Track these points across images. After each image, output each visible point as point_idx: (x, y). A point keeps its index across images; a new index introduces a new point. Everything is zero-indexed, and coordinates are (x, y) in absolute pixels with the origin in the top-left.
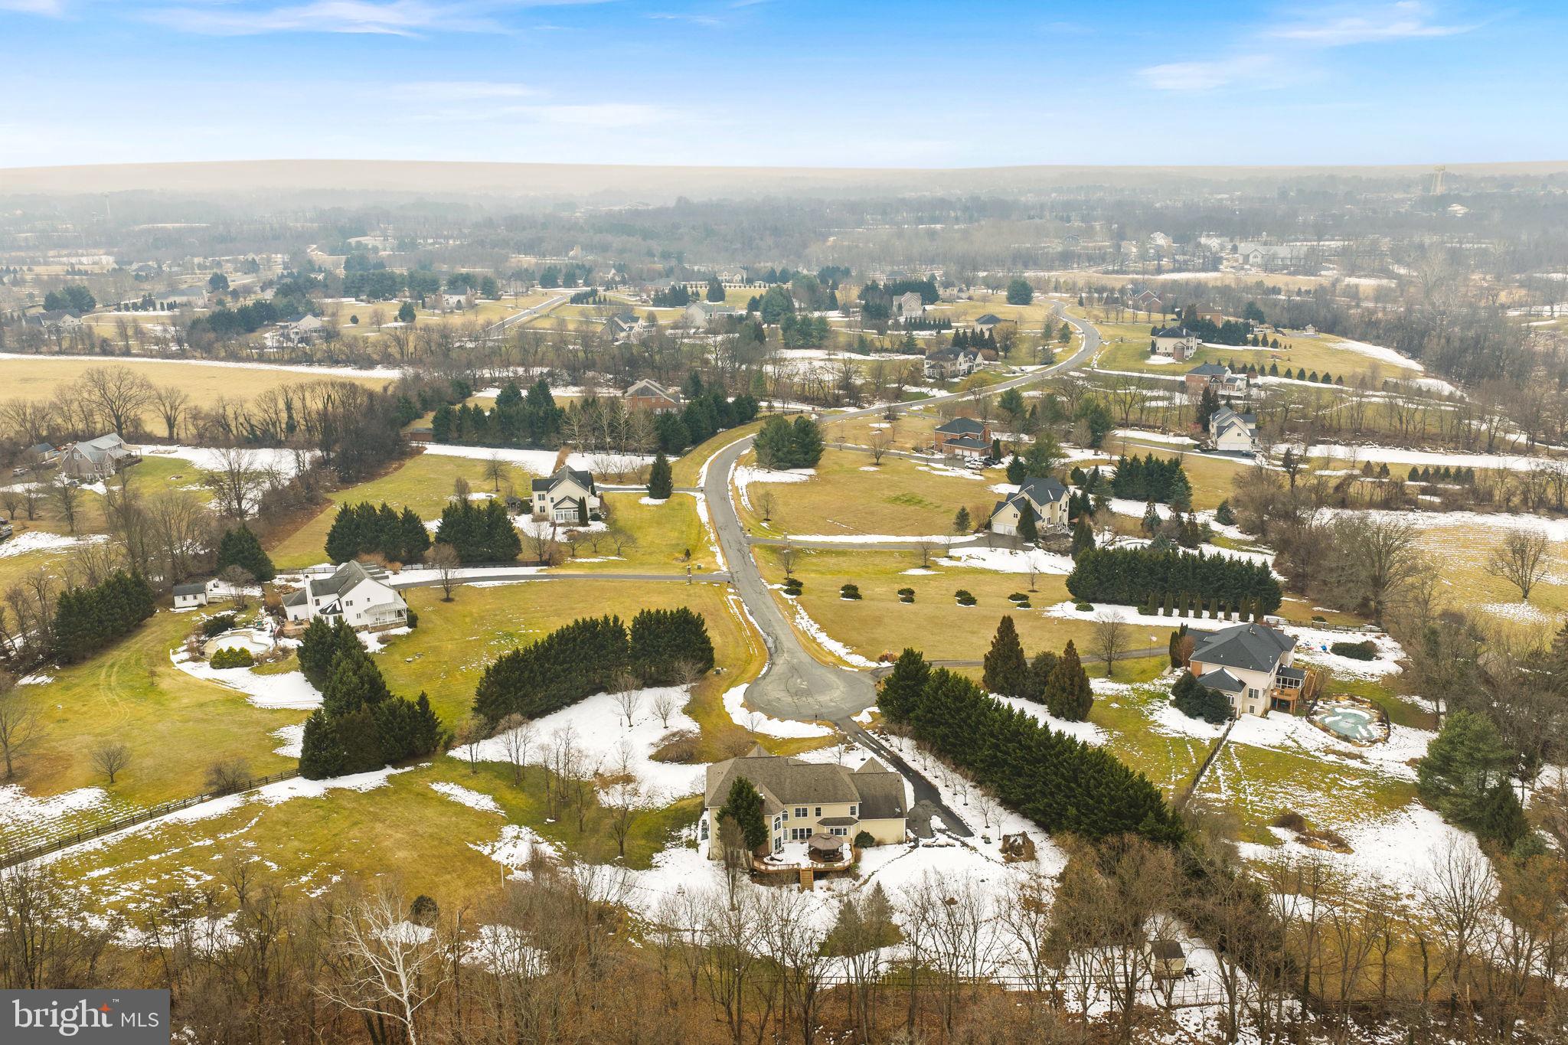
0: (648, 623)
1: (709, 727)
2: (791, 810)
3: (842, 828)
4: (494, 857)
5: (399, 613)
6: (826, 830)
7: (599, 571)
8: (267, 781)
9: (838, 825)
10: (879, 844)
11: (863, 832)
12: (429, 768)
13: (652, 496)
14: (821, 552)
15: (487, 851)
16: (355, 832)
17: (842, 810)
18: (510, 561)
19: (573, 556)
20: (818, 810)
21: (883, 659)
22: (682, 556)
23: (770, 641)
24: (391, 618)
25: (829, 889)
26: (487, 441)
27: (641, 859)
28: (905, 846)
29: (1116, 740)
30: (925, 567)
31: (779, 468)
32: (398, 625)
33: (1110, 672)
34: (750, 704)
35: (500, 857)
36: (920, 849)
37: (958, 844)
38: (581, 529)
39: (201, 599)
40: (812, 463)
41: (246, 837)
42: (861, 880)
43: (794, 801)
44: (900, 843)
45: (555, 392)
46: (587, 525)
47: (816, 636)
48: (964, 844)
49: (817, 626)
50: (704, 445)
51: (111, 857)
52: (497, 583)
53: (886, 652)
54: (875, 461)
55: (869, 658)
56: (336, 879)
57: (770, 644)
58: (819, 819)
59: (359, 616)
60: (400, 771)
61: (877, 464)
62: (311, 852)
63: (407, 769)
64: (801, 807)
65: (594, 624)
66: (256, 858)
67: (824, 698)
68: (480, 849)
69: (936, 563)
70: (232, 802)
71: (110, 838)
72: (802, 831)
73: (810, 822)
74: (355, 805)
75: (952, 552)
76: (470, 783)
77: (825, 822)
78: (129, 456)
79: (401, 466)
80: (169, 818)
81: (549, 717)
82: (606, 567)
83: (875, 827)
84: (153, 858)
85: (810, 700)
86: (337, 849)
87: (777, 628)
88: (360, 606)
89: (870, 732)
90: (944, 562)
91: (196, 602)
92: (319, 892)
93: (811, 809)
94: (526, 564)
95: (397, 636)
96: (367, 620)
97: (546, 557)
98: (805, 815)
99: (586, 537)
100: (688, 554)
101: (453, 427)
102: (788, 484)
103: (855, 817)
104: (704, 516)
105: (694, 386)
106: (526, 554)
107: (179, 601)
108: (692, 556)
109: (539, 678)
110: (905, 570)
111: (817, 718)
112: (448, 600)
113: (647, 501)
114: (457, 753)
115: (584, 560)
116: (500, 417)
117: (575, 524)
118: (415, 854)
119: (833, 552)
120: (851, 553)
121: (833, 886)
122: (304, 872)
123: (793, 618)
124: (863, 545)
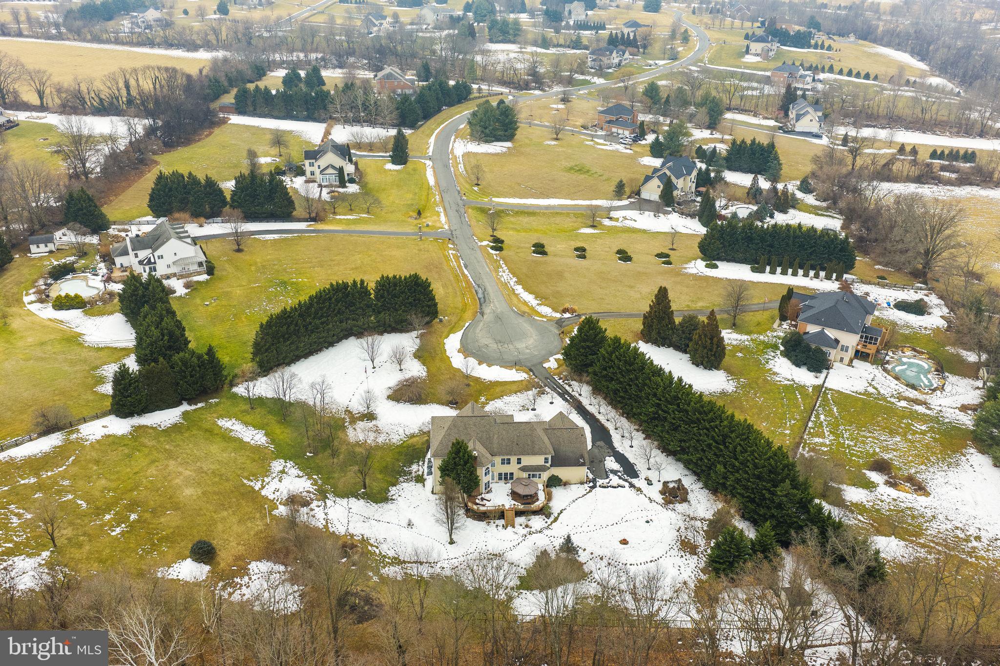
0: (388, 285)
1: (433, 370)
2: (498, 460)
3: (538, 473)
4: (263, 493)
5: (200, 264)
6: (525, 475)
7: (353, 227)
8: (85, 420)
9: (534, 471)
10: (566, 484)
11: (553, 476)
12: (217, 404)
13: (394, 163)
14: (517, 212)
15: (257, 487)
16: (152, 471)
17: (539, 460)
18: (287, 217)
19: (334, 213)
20: (519, 460)
21: (565, 311)
22: (415, 214)
23: (480, 291)
24: (195, 267)
25: (527, 526)
26: (276, 113)
27: (380, 493)
28: (586, 486)
29: (743, 386)
30: (593, 226)
31: (487, 142)
32: (199, 274)
33: (734, 325)
34: (466, 350)
35: (267, 492)
36: (598, 489)
37: (627, 484)
38: (341, 190)
40: (510, 138)
41: (62, 476)
42: (552, 518)
43: (500, 454)
44: (582, 483)
45: (324, 73)
46: (344, 186)
47: (515, 288)
48: (632, 486)
49: (515, 279)
50: (432, 120)
52: (276, 236)
53: (567, 305)
54: (555, 136)
55: (555, 310)
56: (133, 517)
57: (480, 295)
58: (520, 466)
59: (169, 266)
60: (193, 407)
61: (557, 139)
62: (114, 490)
63: (200, 405)
64: (506, 457)
65: (345, 285)
66: (70, 497)
67: (521, 345)
68: (252, 484)
69: (601, 223)
70: (55, 440)
72: (506, 474)
73: (512, 468)
74: (154, 443)
75: (614, 214)
76: (248, 418)
77: (524, 469)
78: (9, 121)
79: (210, 134)
81: (312, 359)
82: (359, 223)
83: (562, 473)
85: (511, 347)
86: (136, 487)
87: (485, 280)
88: (169, 259)
89: (556, 378)
90: (607, 222)
91: (46, 250)
92: (118, 530)
93: (514, 459)
94: (299, 220)
95: (198, 282)
96: (174, 270)
97: (313, 215)
98: (509, 463)
99: (343, 197)
100: (419, 213)
101: (249, 103)
102: (493, 155)
103: (548, 465)
104: (432, 181)
105: (425, 72)
106: (299, 211)
107: (32, 248)
108: (422, 215)
109: (302, 330)
110: (578, 229)
111: (515, 364)
112: (239, 250)
113: (390, 166)
114: (240, 390)
115: (342, 217)
116: (283, 96)
117: (336, 186)
118: (199, 491)
119: (525, 213)
120: (539, 213)
121: (530, 523)
122: (108, 510)
123: (497, 272)
124: (548, 207)
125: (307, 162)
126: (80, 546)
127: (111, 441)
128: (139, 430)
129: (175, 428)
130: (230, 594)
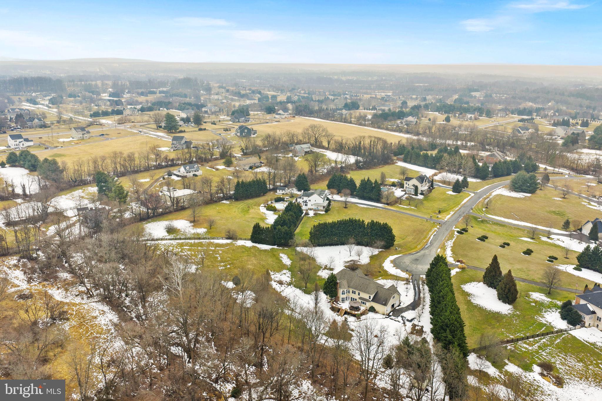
0: (373, 224)
1: (372, 263)
2: (351, 290)
3: (365, 302)
4: (272, 276)
5: (324, 207)
6: (360, 301)
7: (404, 211)
8: (241, 239)
9: (364, 301)
10: (376, 312)
11: (372, 306)
12: (285, 250)
13: (453, 191)
14: (495, 223)
15: (272, 274)
16: (246, 258)
17: (366, 296)
18: (378, 201)
19: (400, 204)
20: (359, 293)
21: (458, 261)
22: (437, 212)
23: (429, 244)
24: (322, 208)
25: (346, 318)
26: (419, 163)
27: (309, 291)
28: (384, 317)
29: (514, 315)
30: (533, 238)
31: (516, 191)
32: (322, 211)
33: (549, 293)
34: (394, 261)
35: (273, 277)
36: (389, 319)
37: (402, 322)
38: (414, 197)
39: (284, 192)
40: (532, 192)
41: (221, 250)
43: (352, 288)
44: (384, 315)
45: (461, 151)
46: (417, 195)
47: (448, 248)
48: (404, 323)
49: (452, 245)
50: (498, 179)
51: (191, 245)
52: (365, 206)
53: (460, 259)
54: (563, 196)
55: (454, 260)
56: (229, 266)
57: (426, 246)
58: (359, 296)
59: (312, 205)
60: (278, 248)
61: (564, 198)
62: (231, 258)
63: (280, 248)
64: (354, 290)
65: (355, 221)
66: (218, 256)
67: (420, 267)
68: (271, 272)
69: (539, 238)
70: (229, 241)
71: (196, 241)
72: (354, 299)
73: (356, 296)
74: (254, 251)
75: (552, 236)
76: (291, 257)
77: (360, 298)
78: (311, 151)
79: (383, 167)
80: (212, 241)
81: (332, 247)
82: (409, 210)
83: (377, 306)
84: (199, 248)
85: (415, 266)
86: (237, 260)
87: (437, 242)
88: (313, 202)
90: (544, 239)
91: (282, 193)
92: (222, 268)
93: (357, 292)
94: (381, 203)
95: (320, 214)
96: (313, 207)
97: (388, 202)
98: (355, 294)
100: (440, 212)
101: (409, 157)
102: (513, 197)
103: (370, 300)
104: (463, 203)
106: (382, 199)
107: (278, 191)
108: (441, 214)
110: (521, 237)
111: (407, 271)
112: (346, 208)
113: (451, 193)
114: (298, 249)
115: (403, 206)
116: (424, 156)
117: (413, 195)
118: (253, 268)
119: (499, 224)
120: (507, 226)
121: (348, 318)
122: (223, 262)
123: (448, 240)
124: (515, 225)
125: (405, 182)
126: (209, 267)
127: (243, 247)
128: (254, 247)
129: (265, 251)
130: (234, 295)
